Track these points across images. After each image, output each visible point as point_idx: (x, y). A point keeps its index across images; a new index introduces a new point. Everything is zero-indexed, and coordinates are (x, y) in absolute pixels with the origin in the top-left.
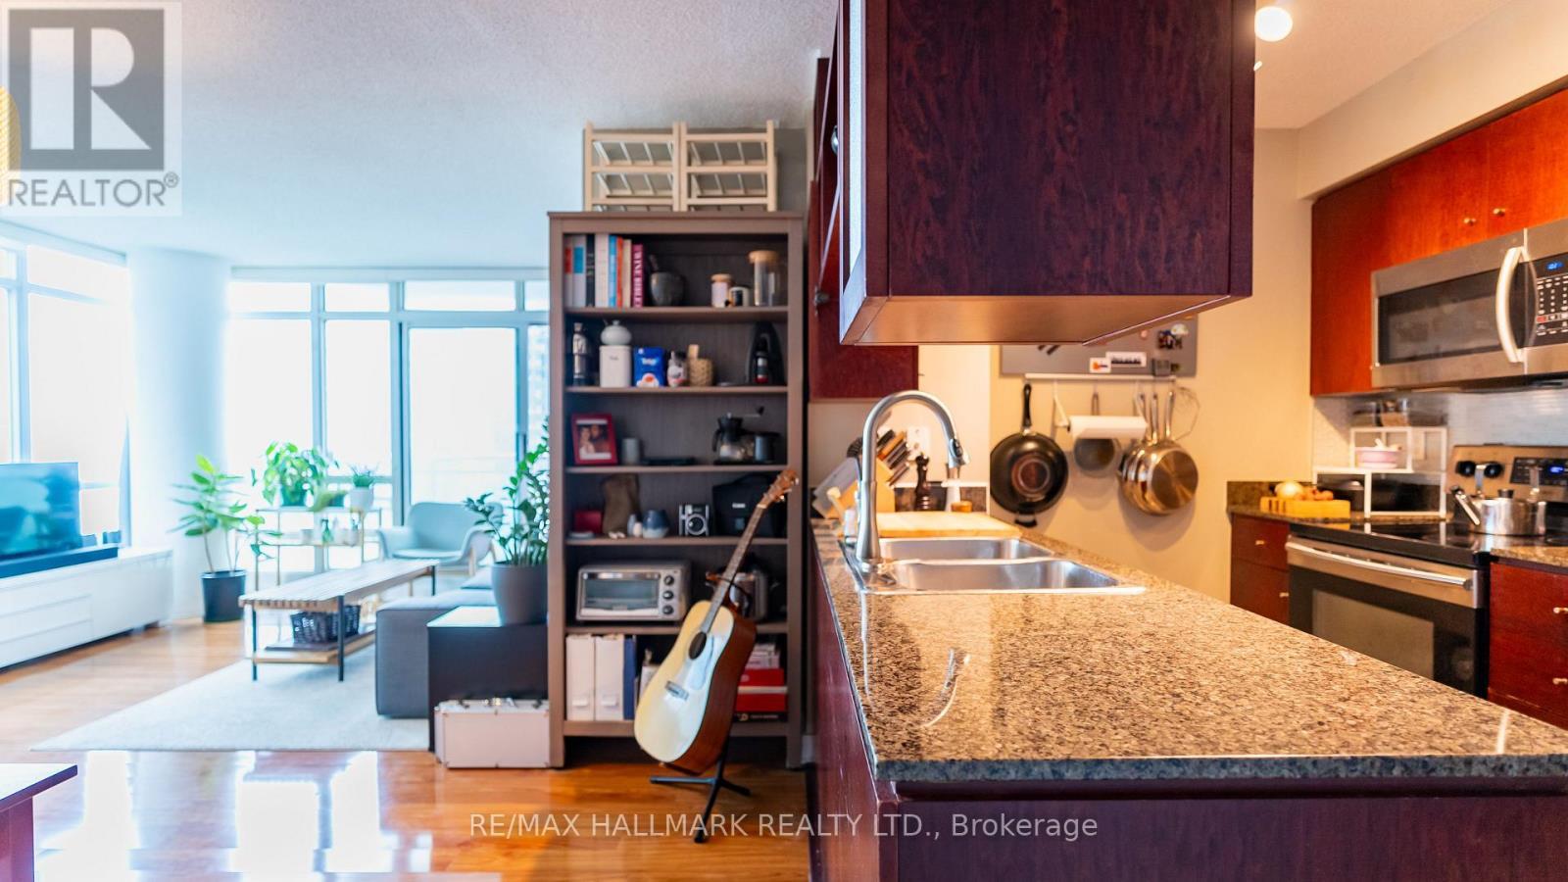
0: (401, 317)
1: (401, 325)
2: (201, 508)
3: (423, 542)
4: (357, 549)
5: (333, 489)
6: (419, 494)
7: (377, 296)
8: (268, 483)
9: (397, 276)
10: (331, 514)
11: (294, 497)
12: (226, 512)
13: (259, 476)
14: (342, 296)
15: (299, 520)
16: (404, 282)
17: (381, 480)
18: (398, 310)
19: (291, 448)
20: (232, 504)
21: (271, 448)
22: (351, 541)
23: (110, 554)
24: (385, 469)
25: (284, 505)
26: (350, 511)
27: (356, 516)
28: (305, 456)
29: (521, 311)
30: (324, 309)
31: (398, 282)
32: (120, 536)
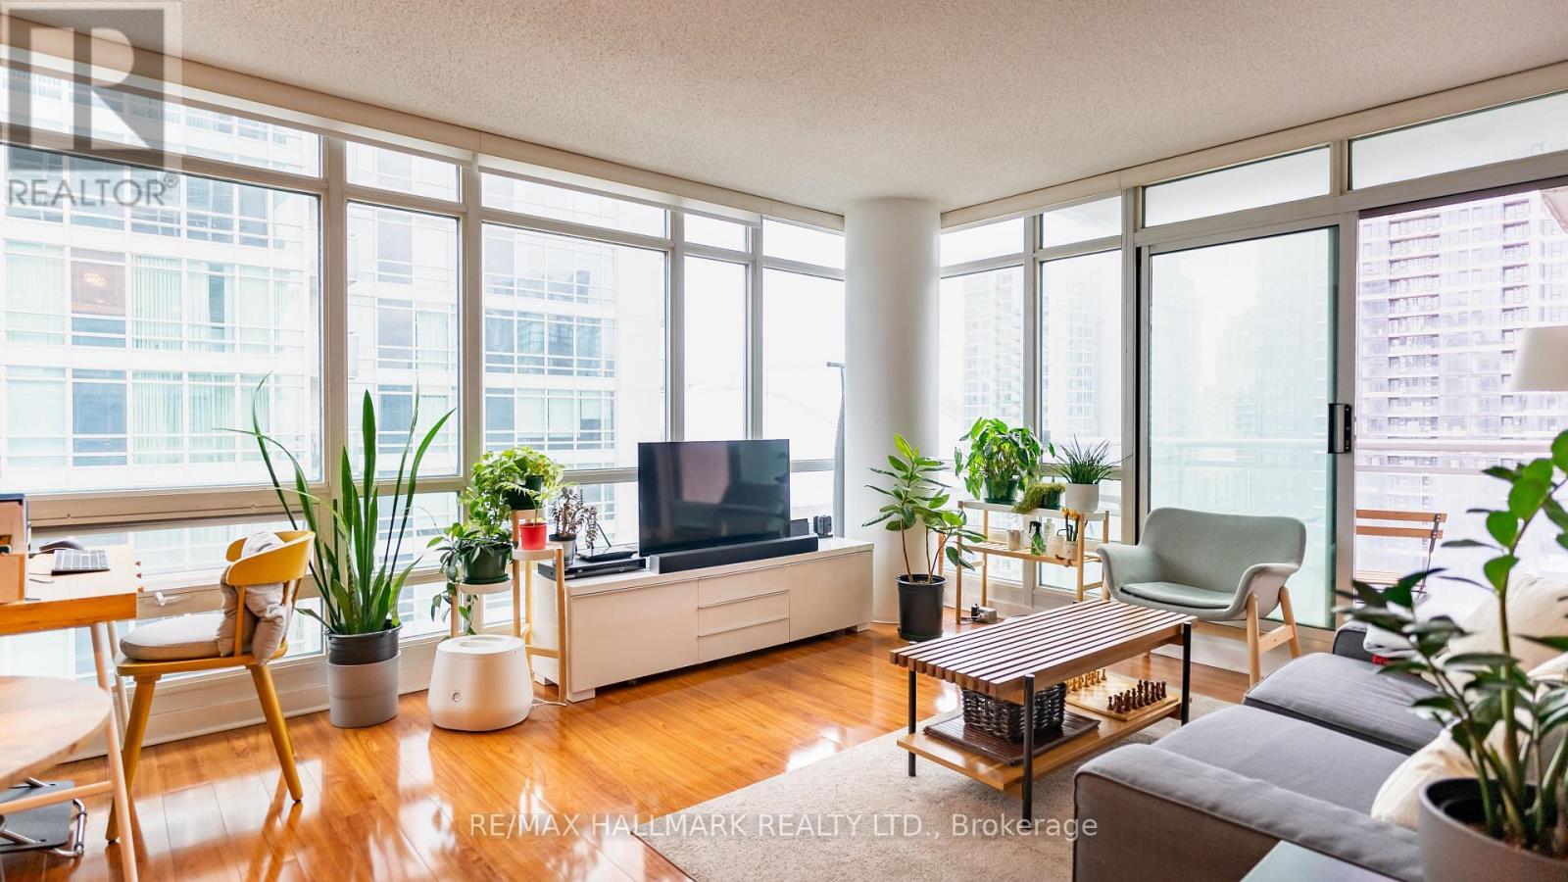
0: (1141, 239)
1: (1139, 251)
2: (900, 497)
3: (1166, 572)
4: (1074, 571)
5: (1046, 481)
6: (1161, 497)
7: (1106, 218)
8: (973, 471)
9: (1135, 179)
10: (1042, 515)
11: (1001, 494)
12: (926, 505)
13: (964, 461)
14: (1061, 227)
15: (1005, 520)
16: (1144, 188)
17: (1109, 472)
18: (1135, 231)
19: (999, 427)
20: (932, 495)
21: (977, 426)
22: (1067, 557)
23: (810, 546)
24: (1114, 456)
25: (988, 500)
26: (1064, 514)
27: (1072, 523)
28: (1014, 438)
29: (1342, 193)
30: (1041, 247)
31: (1135, 188)
32: (830, 525)
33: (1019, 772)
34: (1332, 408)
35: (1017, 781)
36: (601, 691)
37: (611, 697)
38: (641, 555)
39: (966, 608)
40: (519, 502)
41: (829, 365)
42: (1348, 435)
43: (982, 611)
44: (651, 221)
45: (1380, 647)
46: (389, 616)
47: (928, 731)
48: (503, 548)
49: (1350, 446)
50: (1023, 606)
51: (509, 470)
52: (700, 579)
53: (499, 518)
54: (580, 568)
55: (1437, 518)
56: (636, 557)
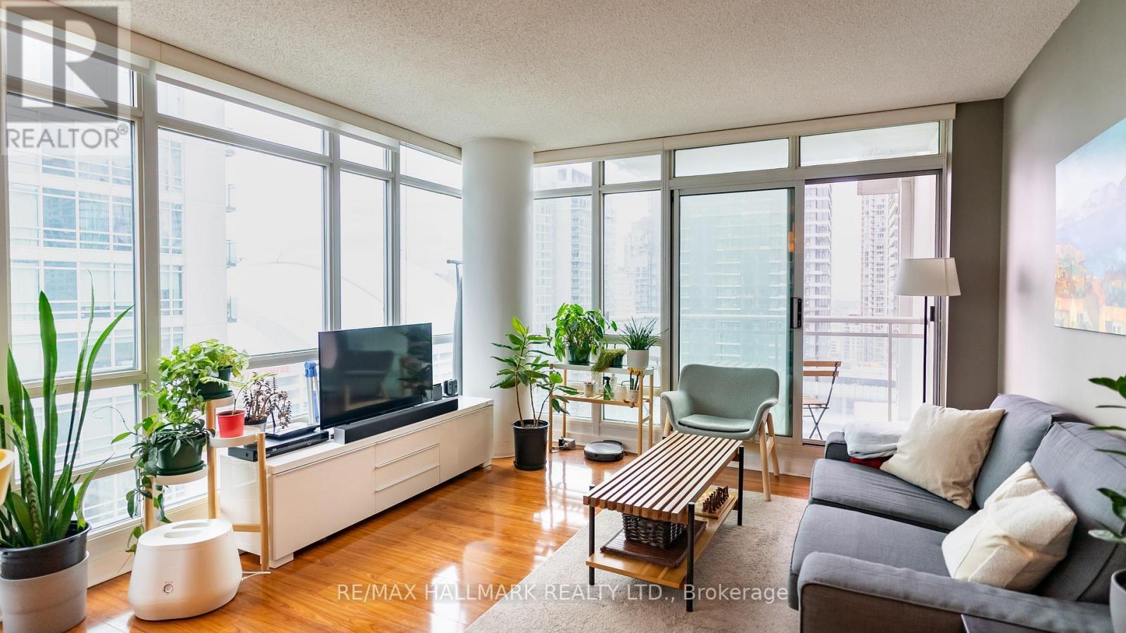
0: (673, 185)
1: (672, 192)
2: (515, 365)
3: (697, 408)
4: (636, 410)
5: (611, 348)
6: (687, 356)
7: (651, 168)
8: (558, 340)
9: (670, 145)
10: (610, 373)
11: (579, 359)
12: (530, 368)
13: (552, 334)
14: (616, 172)
15: (580, 377)
16: (675, 151)
17: (654, 341)
18: (670, 179)
19: (578, 312)
20: (532, 360)
21: (560, 313)
22: (632, 401)
23: (452, 406)
24: (657, 332)
25: (572, 362)
26: (629, 372)
27: (634, 377)
28: (591, 318)
29: (796, 168)
30: (603, 184)
31: (670, 151)
32: (456, 387)
34: (791, 300)
36: (298, 554)
37: (309, 557)
38: (322, 429)
39: (556, 439)
40: (213, 392)
41: (449, 262)
42: (800, 317)
43: (566, 442)
44: (311, 139)
45: (857, 453)
47: (605, 550)
48: (200, 438)
49: (801, 323)
50: (593, 435)
51: (202, 365)
52: (377, 444)
53: (188, 409)
54: (274, 447)
55: (837, 364)
56: (318, 431)
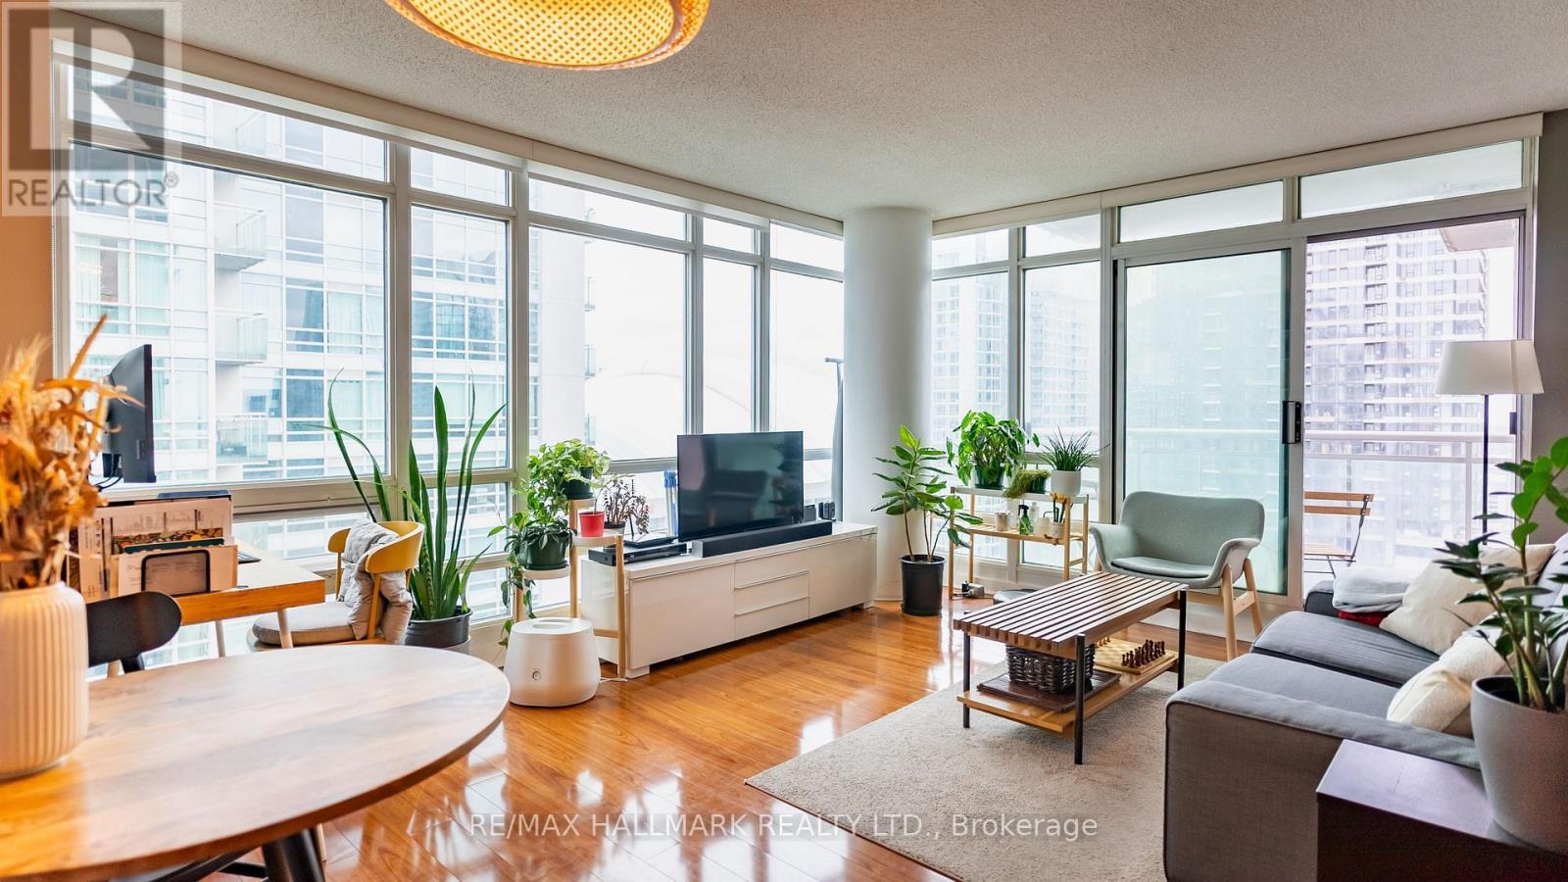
0: (1116, 253)
1: (1115, 262)
2: (903, 484)
3: (1144, 548)
4: (1061, 548)
5: (1031, 468)
6: (1138, 478)
7: (1086, 234)
8: (964, 459)
9: (1111, 200)
10: (1028, 500)
11: (989, 480)
12: (923, 489)
13: (955, 450)
14: (1041, 239)
15: (991, 505)
16: (1120, 207)
17: (1088, 461)
18: (1112, 245)
19: (988, 420)
20: (928, 481)
21: (967, 419)
22: (1056, 537)
23: (825, 530)
24: (1093, 447)
25: (978, 486)
26: (1052, 498)
27: (1059, 505)
28: (1003, 429)
29: (1293, 221)
30: (1024, 256)
31: (1112, 209)
32: (834, 510)
33: (1071, 717)
34: (1285, 404)
35: (1071, 724)
36: (655, 668)
37: (665, 673)
38: (680, 541)
39: (958, 586)
40: (575, 491)
41: (827, 360)
42: (1298, 429)
43: (971, 587)
45: (1345, 604)
46: (459, 602)
47: (982, 688)
48: (563, 535)
49: (1300, 438)
50: (1007, 581)
51: (567, 463)
52: (737, 562)
53: (554, 508)
54: (632, 554)
55: (1366, 498)
56: (676, 542)
